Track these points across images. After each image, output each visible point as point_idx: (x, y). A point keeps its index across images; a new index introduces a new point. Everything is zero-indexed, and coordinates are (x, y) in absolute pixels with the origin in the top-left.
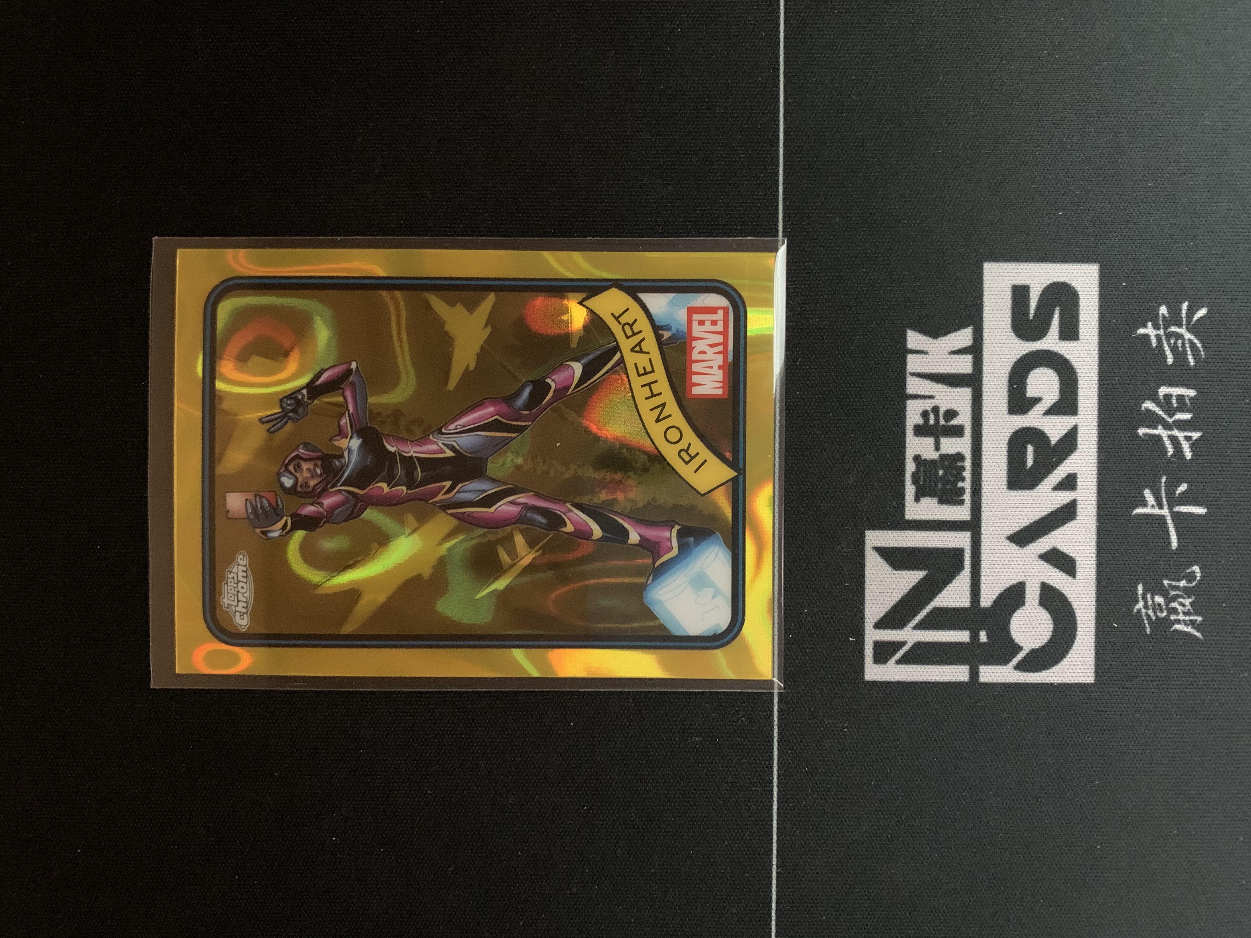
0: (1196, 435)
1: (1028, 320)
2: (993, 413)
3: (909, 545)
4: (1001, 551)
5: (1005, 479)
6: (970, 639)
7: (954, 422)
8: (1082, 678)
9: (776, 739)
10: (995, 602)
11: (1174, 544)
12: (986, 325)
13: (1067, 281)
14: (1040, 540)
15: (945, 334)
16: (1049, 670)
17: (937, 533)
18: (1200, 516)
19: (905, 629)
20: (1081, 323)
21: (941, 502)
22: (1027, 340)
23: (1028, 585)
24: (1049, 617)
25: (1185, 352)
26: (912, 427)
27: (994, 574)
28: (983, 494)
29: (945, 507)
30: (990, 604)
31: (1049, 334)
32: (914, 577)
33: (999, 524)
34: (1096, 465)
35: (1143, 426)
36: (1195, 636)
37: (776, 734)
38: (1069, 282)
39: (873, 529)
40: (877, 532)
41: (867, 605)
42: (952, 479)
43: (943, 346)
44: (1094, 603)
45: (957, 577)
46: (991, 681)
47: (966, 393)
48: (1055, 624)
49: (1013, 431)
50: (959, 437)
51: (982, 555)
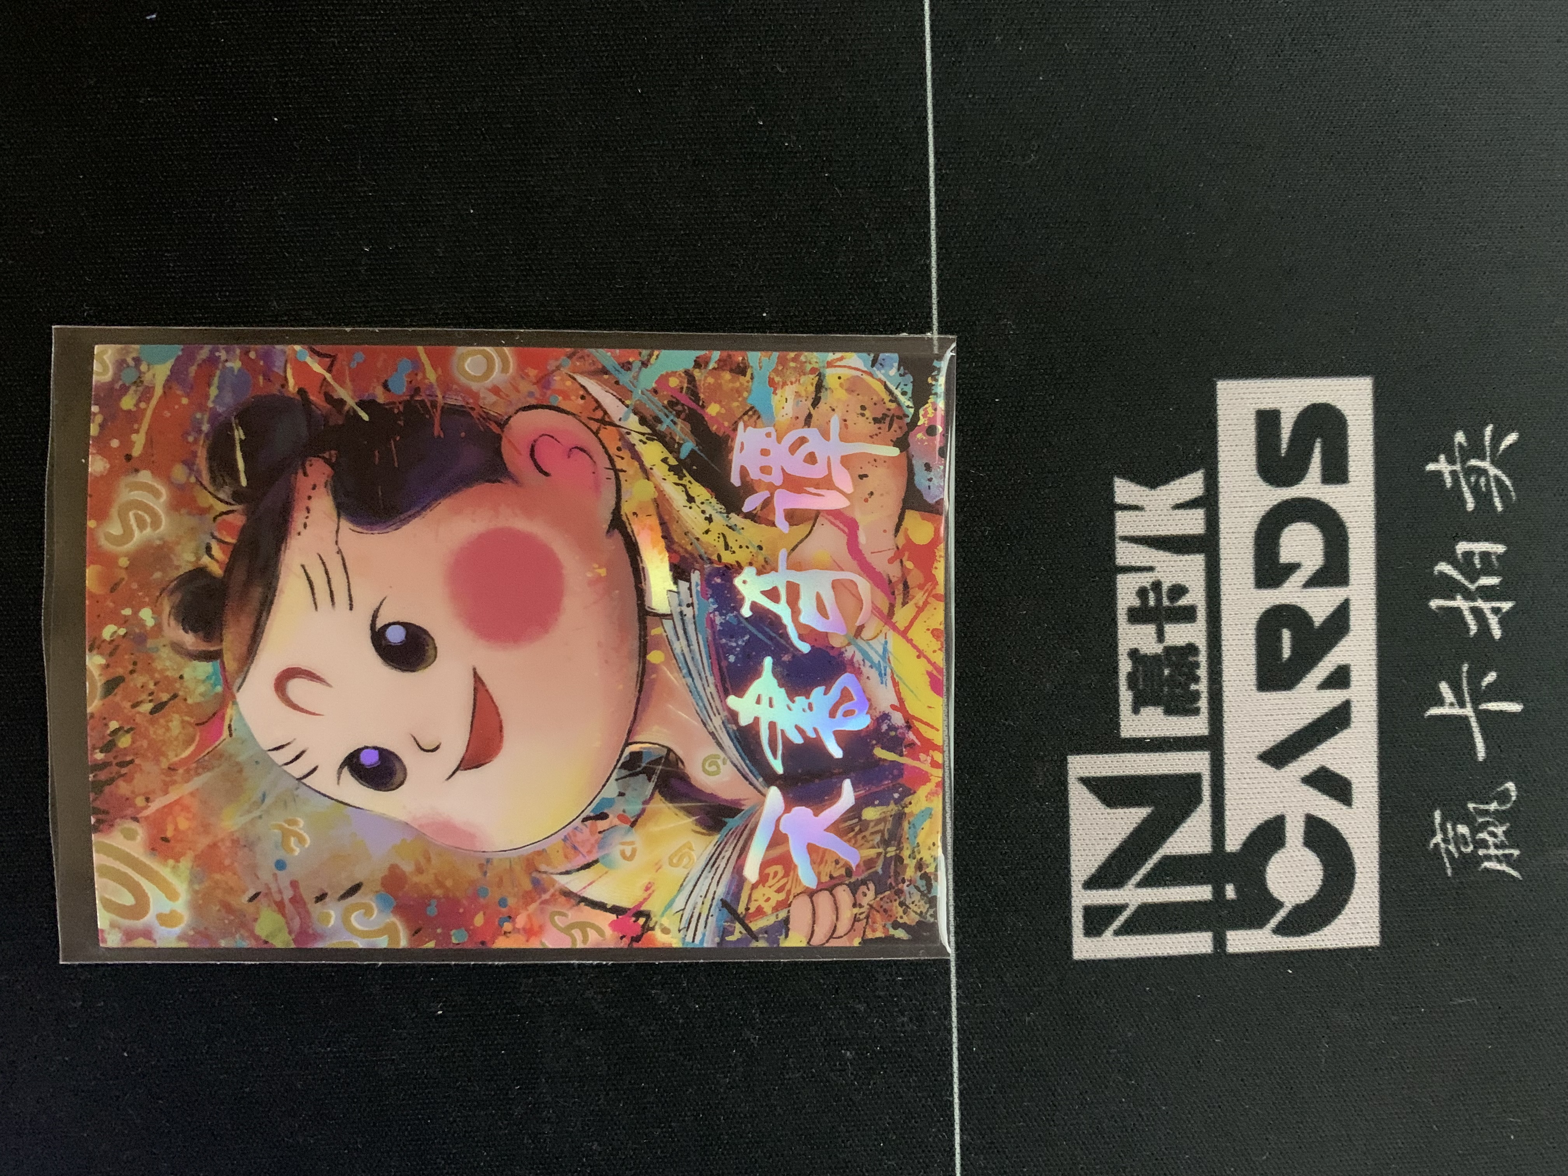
0: (1506, 606)
1: (1279, 457)
2: (1236, 586)
3: (1127, 773)
4: (1251, 775)
5: (1254, 678)
6: (1213, 895)
7: (1183, 602)
8: (1364, 940)
9: (955, 1046)
10: (1245, 845)
11: (1481, 753)
12: (1221, 467)
13: (1330, 402)
14: (1303, 758)
15: (1166, 481)
16: (1320, 932)
17: (1163, 755)
18: (1514, 715)
19: (1126, 887)
20: (1350, 459)
21: (1169, 712)
22: (1278, 486)
23: (1288, 819)
24: (1318, 860)
25: (1489, 491)
26: (1125, 611)
27: (1241, 806)
28: (1225, 698)
29: (1174, 719)
30: (1238, 848)
31: (1308, 476)
32: (1135, 816)
33: (1248, 739)
34: (1374, 653)
35: (1437, 598)
36: (1512, 876)
37: (955, 1039)
38: (1333, 404)
39: (1078, 754)
40: (1083, 756)
41: (1072, 858)
42: (1182, 679)
43: (1164, 498)
44: (1377, 839)
45: (1193, 814)
46: (1243, 951)
47: (1197, 561)
48: (1325, 870)
49: (1264, 610)
50: (1190, 622)
51: (1226, 782)
